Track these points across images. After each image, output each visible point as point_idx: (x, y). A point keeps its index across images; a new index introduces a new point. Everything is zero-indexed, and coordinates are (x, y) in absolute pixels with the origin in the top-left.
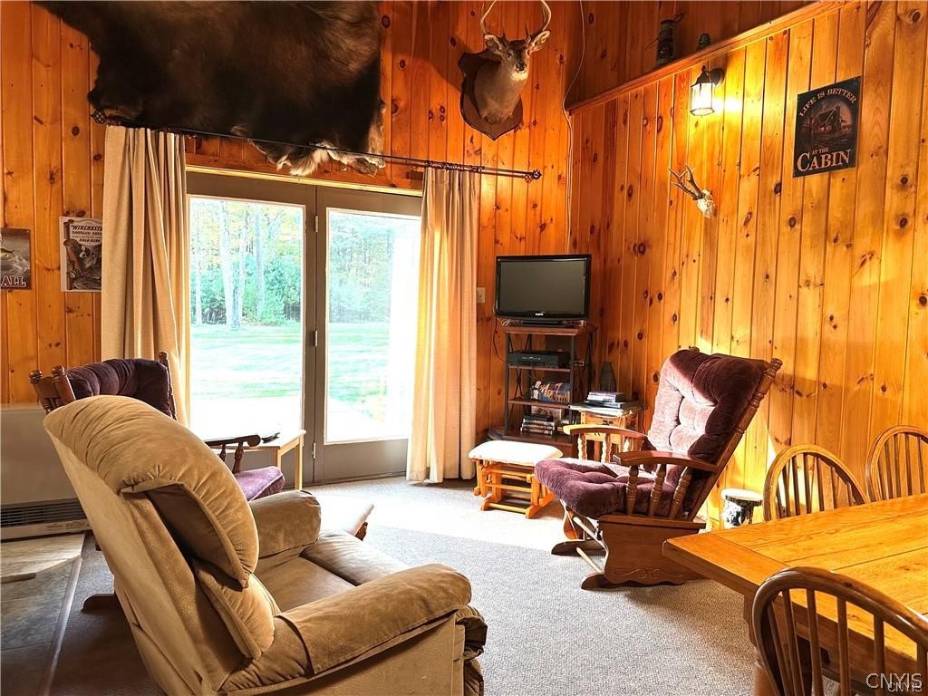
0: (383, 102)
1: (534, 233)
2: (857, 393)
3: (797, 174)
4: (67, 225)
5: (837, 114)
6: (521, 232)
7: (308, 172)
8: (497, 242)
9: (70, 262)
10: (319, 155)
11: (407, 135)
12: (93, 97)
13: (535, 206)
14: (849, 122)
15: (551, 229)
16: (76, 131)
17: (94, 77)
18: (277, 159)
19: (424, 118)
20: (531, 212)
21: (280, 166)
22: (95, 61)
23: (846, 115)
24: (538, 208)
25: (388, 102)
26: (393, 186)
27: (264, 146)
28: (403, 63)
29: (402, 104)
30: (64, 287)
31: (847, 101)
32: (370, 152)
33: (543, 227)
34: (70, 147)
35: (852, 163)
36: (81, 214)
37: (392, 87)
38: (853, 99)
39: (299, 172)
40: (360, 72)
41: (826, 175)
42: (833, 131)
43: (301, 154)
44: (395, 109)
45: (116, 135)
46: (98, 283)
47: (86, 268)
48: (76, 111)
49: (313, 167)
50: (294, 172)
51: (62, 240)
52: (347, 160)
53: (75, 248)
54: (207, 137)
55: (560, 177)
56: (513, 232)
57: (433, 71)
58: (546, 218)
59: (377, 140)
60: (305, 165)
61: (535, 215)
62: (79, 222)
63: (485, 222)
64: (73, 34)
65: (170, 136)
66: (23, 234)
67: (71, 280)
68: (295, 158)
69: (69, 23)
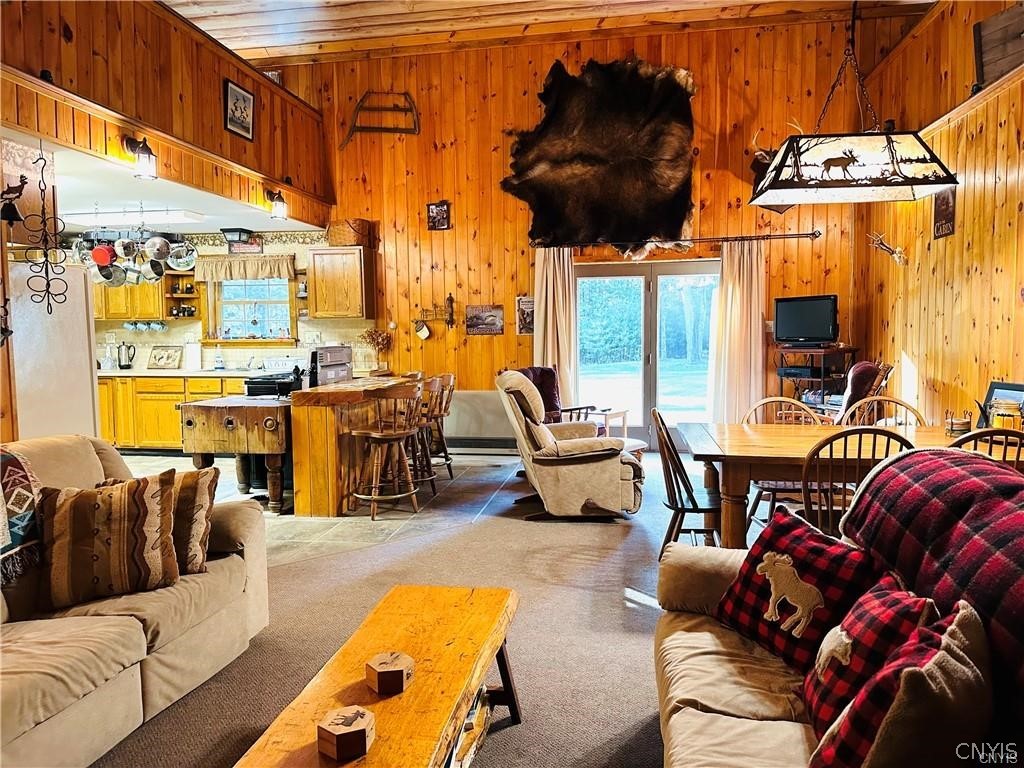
0: (693, 205)
1: (819, 277)
3: (935, 238)
4: (519, 301)
5: (948, 198)
6: (807, 277)
7: (643, 257)
8: (785, 287)
9: (520, 320)
10: (650, 246)
11: (711, 223)
12: (532, 235)
13: (819, 257)
15: (835, 274)
16: (523, 253)
17: (531, 223)
18: (623, 253)
19: (724, 209)
20: (816, 262)
21: (625, 256)
22: (532, 215)
24: (823, 259)
25: (697, 204)
26: (700, 257)
27: (616, 246)
28: (708, 176)
29: (707, 203)
30: (518, 333)
32: (683, 238)
33: (827, 272)
34: (522, 261)
35: (953, 231)
36: (525, 295)
37: (700, 192)
39: (636, 257)
40: (677, 189)
41: (944, 239)
42: (947, 209)
43: (638, 246)
44: (703, 206)
45: (540, 251)
46: (532, 330)
47: (527, 325)
48: (524, 242)
49: (646, 254)
50: (634, 258)
52: (668, 245)
53: (523, 312)
54: (586, 246)
55: (842, 232)
56: (800, 278)
57: (732, 176)
58: (830, 265)
59: (687, 231)
60: (640, 254)
61: (820, 263)
62: (524, 299)
63: (774, 273)
64: (523, 204)
65: (566, 249)
66: (499, 307)
67: (521, 329)
68: (634, 251)
69: (520, 198)
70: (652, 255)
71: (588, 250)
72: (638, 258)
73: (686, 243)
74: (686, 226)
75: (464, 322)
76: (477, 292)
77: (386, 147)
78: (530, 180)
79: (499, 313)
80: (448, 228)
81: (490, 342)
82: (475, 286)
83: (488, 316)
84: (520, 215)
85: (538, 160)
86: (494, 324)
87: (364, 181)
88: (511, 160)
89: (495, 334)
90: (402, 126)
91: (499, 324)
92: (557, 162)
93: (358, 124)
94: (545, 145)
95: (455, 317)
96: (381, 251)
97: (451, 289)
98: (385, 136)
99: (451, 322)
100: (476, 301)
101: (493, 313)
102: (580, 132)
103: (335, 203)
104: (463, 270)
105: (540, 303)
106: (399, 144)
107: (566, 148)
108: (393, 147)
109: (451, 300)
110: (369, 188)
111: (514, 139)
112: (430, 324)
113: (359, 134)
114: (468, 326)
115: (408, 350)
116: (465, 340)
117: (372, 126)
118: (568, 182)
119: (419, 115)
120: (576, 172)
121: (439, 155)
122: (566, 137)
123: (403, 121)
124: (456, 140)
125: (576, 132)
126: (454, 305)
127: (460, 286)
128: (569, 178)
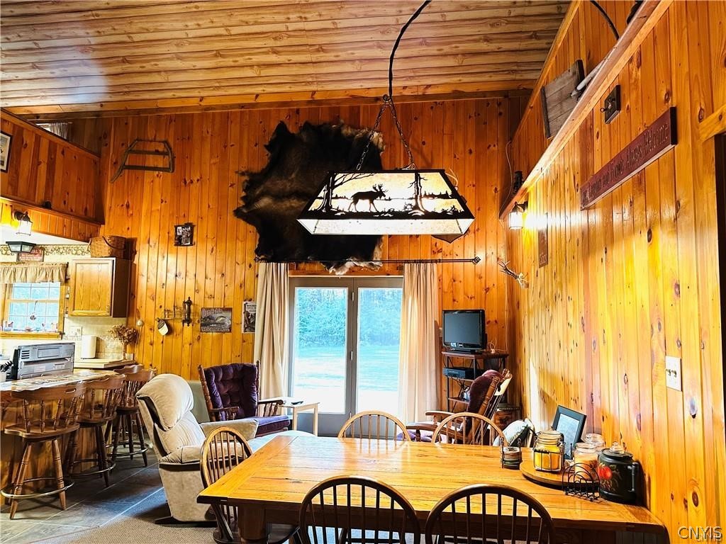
1: (481, 295)
3: (540, 266)
4: (245, 305)
6: (471, 293)
7: (344, 273)
8: (454, 300)
9: (245, 321)
10: (349, 264)
11: (397, 247)
12: (257, 251)
13: (481, 278)
15: (494, 291)
16: (250, 266)
18: (329, 269)
19: (406, 237)
20: (478, 281)
21: (331, 271)
24: (483, 280)
26: (388, 275)
27: (324, 263)
30: (243, 332)
32: (374, 259)
33: (487, 290)
34: (249, 272)
35: (547, 263)
36: (250, 300)
39: (339, 273)
43: (340, 265)
45: (262, 265)
46: (254, 329)
47: (250, 325)
48: (250, 258)
49: (346, 270)
50: (337, 274)
51: (243, 311)
52: (364, 264)
53: (248, 314)
55: (498, 259)
56: (465, 294)
58: (489, 284)
59: (378, 253)
60: (342, 270)
61: (481, 283)
62: (249, 303)
63: (445, 288)
64: (251, 228)
65: (283, 265)
66: (230, 310)
67: (245, 328)
68: (337, 267)
69: (250, 223)
70: (351, 271)
71: (302, 266)
72: (340, 274)
73: (377, 263)
74: (377, 251)
75: (198, 321)
76: (212, 297)
77: (147, 180)
78: (258, 210)
79: (228, 314)
80: (191, 244)
81: (220, 339)
82: (210, 290)
83: (219, 317)
84: (249, 236)
85: (263, 195)
86: (224, 324)
87: (128, 206)
88: (243, 194)
89: (224, 332)
90: (161, 165)
91: (228, 323)
92: (278, 197)
93: (127, 163)
94: (268, 184)
95: (191, 317)
96: (136, 262)
97: (190, 294)
98: (147, 172)
99: (188, 321)
100: (210, 304)
101: (224, 314)
102: (297, 175)
103: (104, 224)
104: (201, 278)
105: (260, 307)
106: (157, 180)
107: (286, 186)
108: (153, 181)
109: (189, 303)
110: (131, 212)
111: (246, 178)
112: (171, 323)
113: (127, 171)
114: (202, 325)
115: (151, 344)
116: (199, 336)
117: (138, 165)
118: (287, 213)
119: (173, 158)
120: (293, 205)
121: (187, 188)
122: (286, 179)
123: (161, 162)
124: (201, 178)
125: (293, 176)
126: (192, 307)
127: (197, 291)
128: (288, 209)
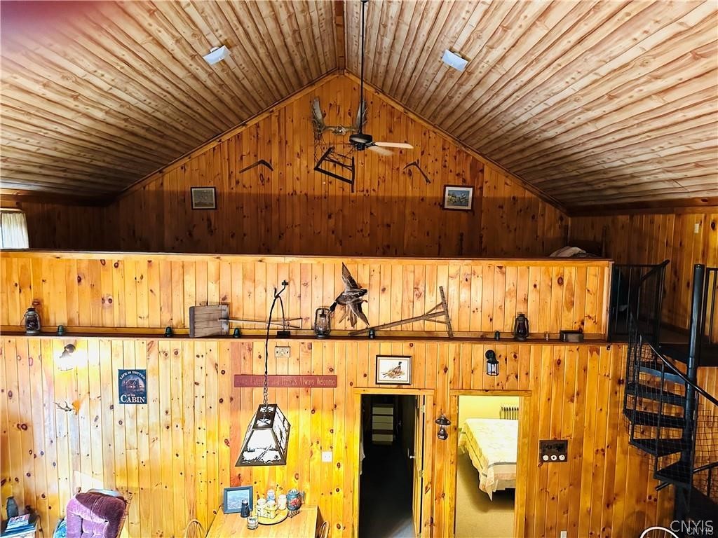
2: (156, 490)
3: (121, 403)
5: (137, 382)
14: (143, 386)
23: (141, 383)
31: (142, 379)
35: (146, 402)
38: (144, 378)
41: (135, 405)
42: (136, 388)
